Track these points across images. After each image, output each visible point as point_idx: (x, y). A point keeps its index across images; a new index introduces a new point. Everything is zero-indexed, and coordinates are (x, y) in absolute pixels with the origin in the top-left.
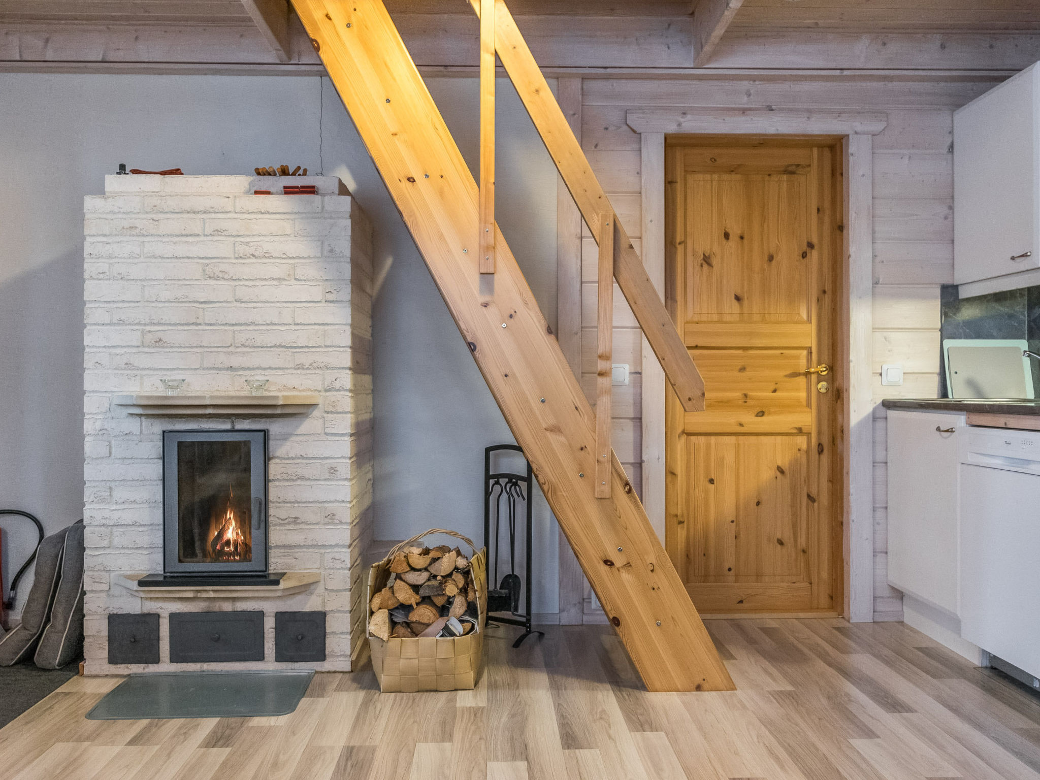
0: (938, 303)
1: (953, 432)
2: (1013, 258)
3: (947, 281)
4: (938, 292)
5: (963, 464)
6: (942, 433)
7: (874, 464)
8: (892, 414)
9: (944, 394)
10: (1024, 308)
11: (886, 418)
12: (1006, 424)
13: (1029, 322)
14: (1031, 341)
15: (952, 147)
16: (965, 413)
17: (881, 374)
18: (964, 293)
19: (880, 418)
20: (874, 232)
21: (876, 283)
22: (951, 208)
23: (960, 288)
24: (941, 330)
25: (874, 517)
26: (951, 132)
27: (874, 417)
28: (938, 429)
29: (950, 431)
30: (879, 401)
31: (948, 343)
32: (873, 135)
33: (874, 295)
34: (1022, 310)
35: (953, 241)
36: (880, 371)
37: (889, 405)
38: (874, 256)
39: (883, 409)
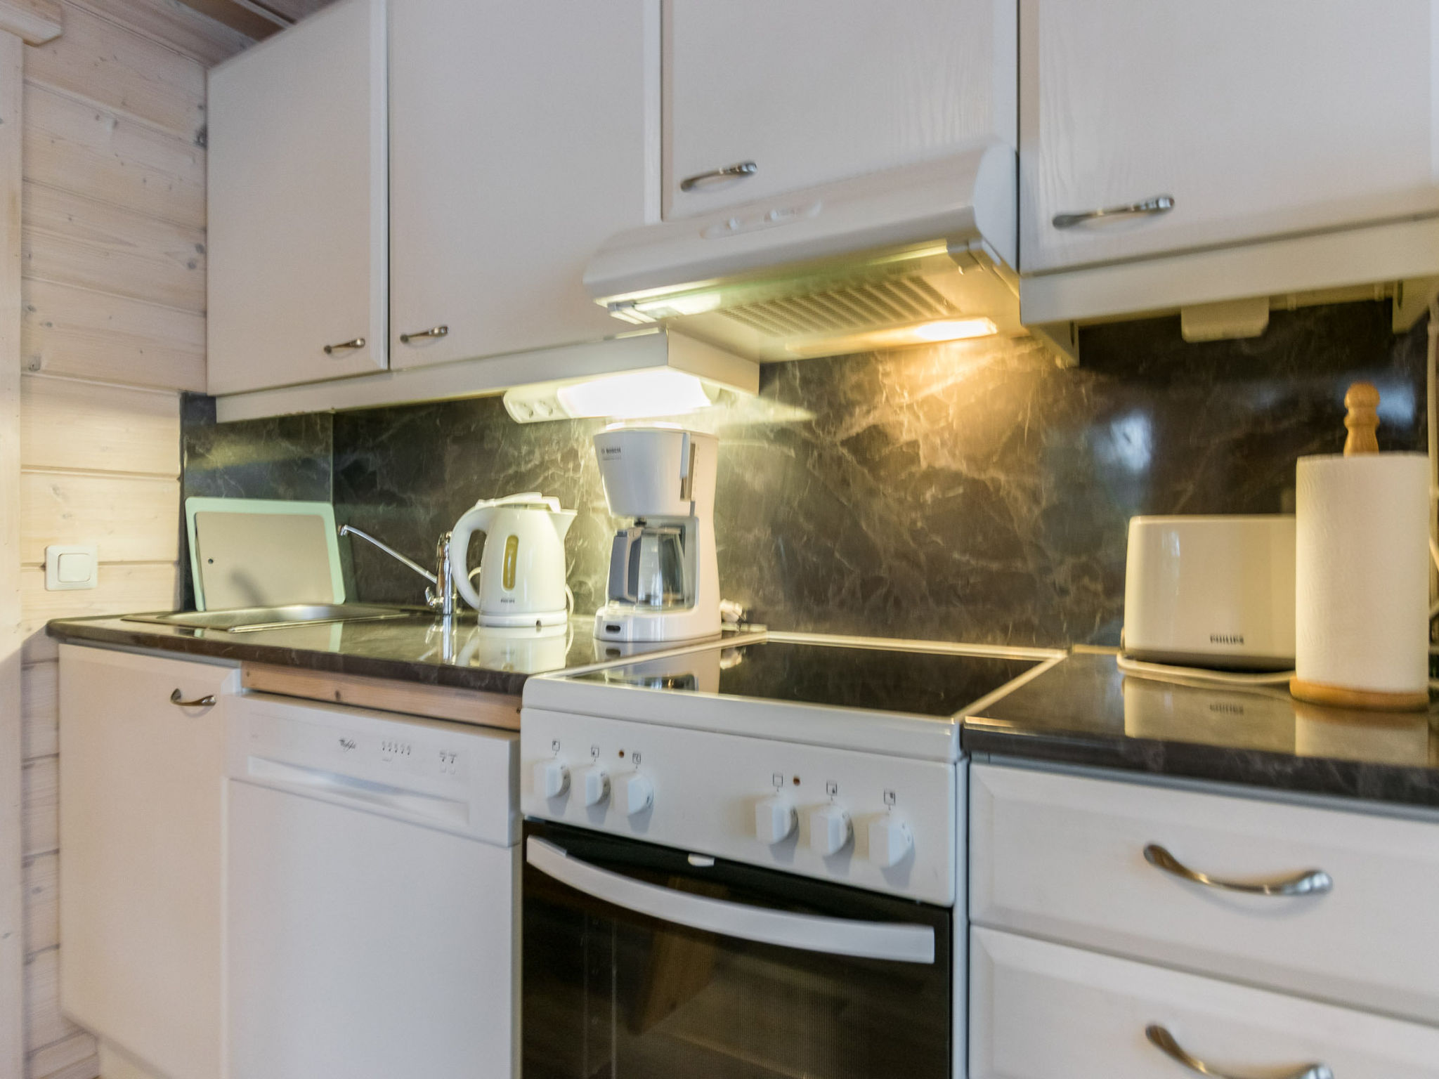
0: (175, 427)
1: (213, 704)
2: (328, 350)
3: (196, 387)
4: (175, 404)
5: (232, 779)
6: (186, 708)
7: (27, 765)
8: (71, 653)
9: (188, 603)
10: (327, 450)
11: (57, 660)
12: (338, 694)
13: (335, 475)
14: (338, 506)
15: (203, 137)
16: (239, 663)
17: (44, 567)
18: (228, 412)
19: (42, 661)
20: (26, 256)
21: (31, 367)
22: (202, 249)
23: (219, 404)
24: (182, 478)
25: (25, 882)
26: (203, 107)
27: (26, 662)
28: (176, 696)
29: (205, 702)
30: (40, 624)
31: (195, 505)
32: (27, 42)
33: (25, 392)
34: (323, 453)
35: (205, 313)
36: (42, 561)
37: (59, 632)
38: (28, 310)
39: (50, 642)
